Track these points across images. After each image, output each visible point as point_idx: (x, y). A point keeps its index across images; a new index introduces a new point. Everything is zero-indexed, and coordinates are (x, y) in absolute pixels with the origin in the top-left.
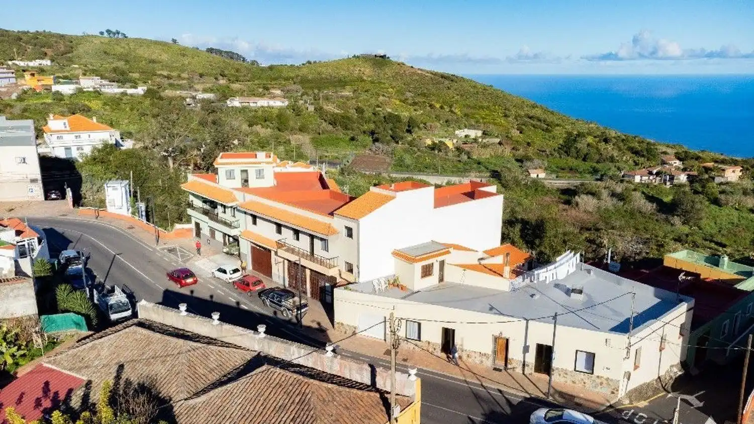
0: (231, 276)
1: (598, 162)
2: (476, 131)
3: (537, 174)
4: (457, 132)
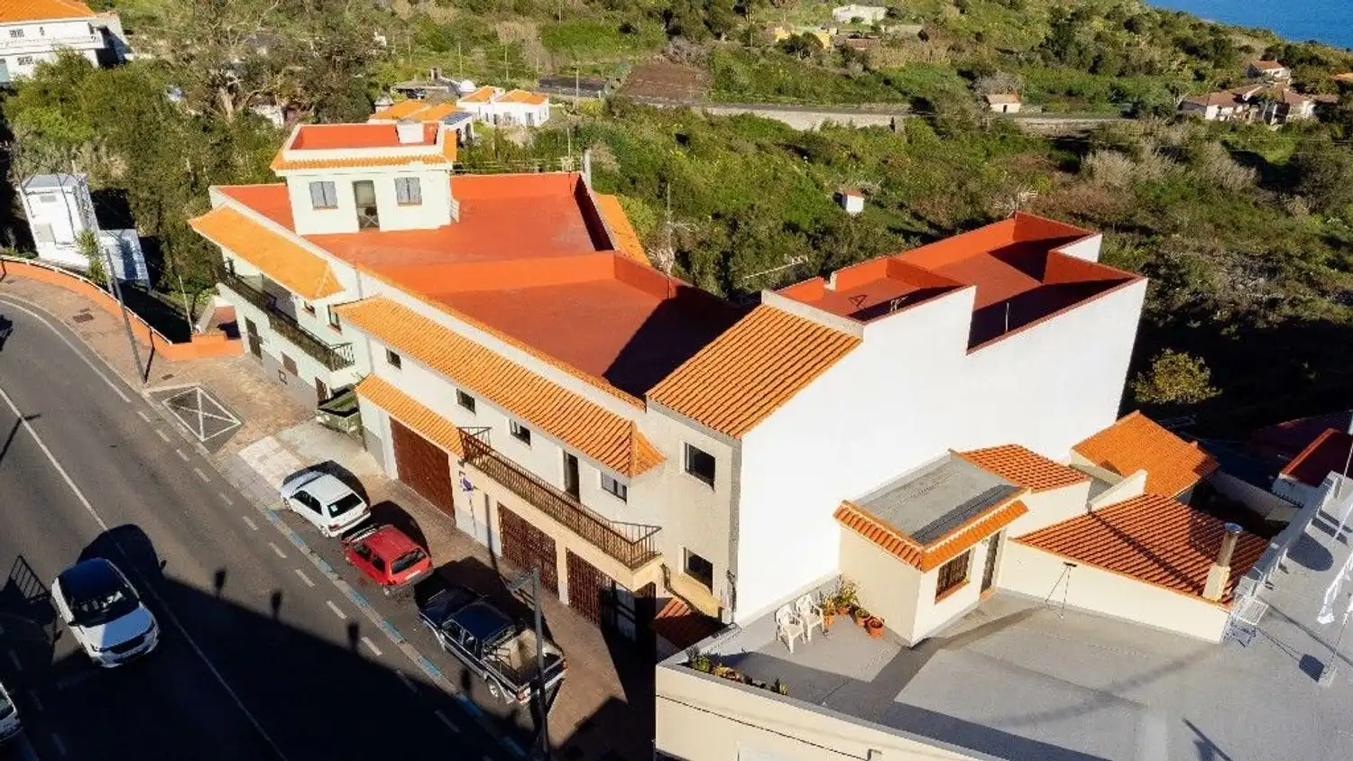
0: (333, 521)
1: (1121, 74)
2: (874, 9)
3: (1005, 104)
4: (837, 11)
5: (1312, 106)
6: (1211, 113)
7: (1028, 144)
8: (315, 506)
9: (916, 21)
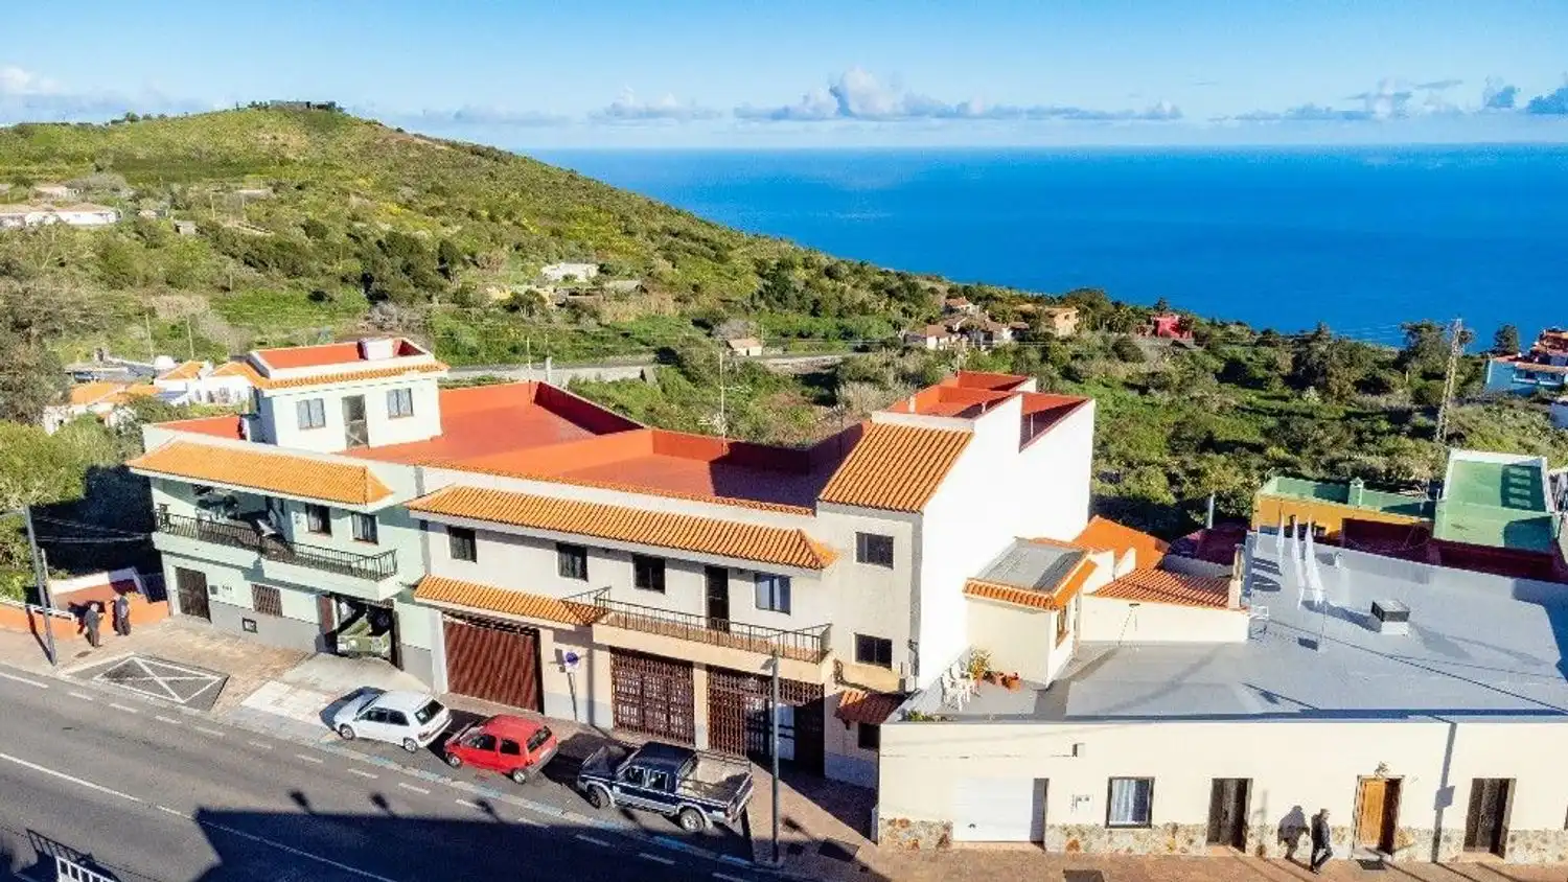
1: (840, 315)
2: (586, 266)
3: (750, 348)
4: (546, 270)
5: (1011, 332)
6: (931, 344)
7: (779, 382)
8: (398, 719)
9: (630, 276)
